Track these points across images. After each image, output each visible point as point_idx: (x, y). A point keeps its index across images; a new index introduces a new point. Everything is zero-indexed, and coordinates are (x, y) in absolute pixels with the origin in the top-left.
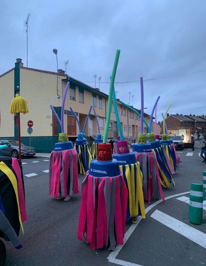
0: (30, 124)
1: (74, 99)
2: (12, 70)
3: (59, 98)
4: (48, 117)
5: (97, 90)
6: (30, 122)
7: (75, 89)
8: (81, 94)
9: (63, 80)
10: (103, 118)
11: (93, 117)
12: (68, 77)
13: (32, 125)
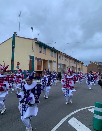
0: (18, 64)
1: (41, 52)
2: (12, 37)
3: (33, 51)
4: (27, 61)
5: (54, 48)
6: (18, 63)
7: (41, 47)
8: (45, 50)
9: (35, 43)
10: (56, 62)
11: (51, 62)
12: (38, 41)
13: (19, 65)
